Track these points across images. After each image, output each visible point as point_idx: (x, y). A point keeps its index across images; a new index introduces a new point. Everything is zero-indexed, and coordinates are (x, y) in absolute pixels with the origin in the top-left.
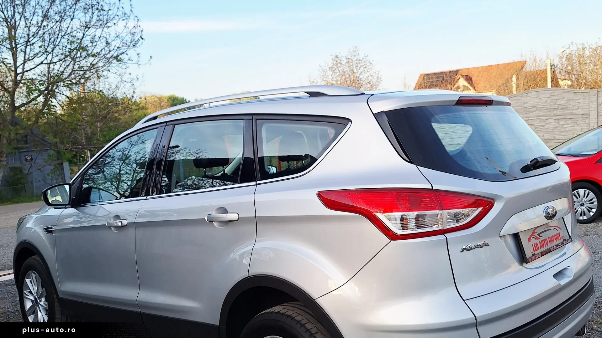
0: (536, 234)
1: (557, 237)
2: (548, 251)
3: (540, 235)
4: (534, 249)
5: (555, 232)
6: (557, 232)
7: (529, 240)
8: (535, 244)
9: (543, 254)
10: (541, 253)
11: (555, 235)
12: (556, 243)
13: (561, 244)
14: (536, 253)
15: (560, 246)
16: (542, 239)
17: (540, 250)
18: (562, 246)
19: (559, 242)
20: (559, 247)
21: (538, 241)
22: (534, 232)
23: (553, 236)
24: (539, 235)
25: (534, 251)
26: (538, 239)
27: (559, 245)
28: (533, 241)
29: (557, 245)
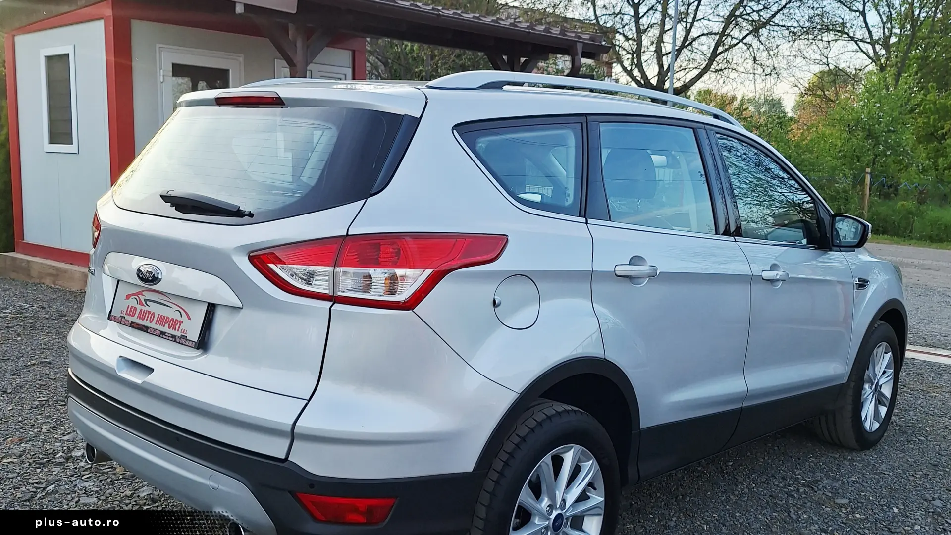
0: (142, 298)
1: (174, 324)
2: (144, 329)
3: (147, 302)
4: (128, 312)
5: (176, 316)
6: (180, 319)
7: (128, 297)
8: (132, 307)
9: (133, 325)
10: (132, 323)
11: (173, 319)
12: (165, 329)
13: (171, 336)
14: (127, 317)
15: (167, 338)
16: (147, 308)
17: (135, 319)
18: (170, 339)
19: (171, 332)
20: (164, 336)
21: (139, 307)
22: (140, 293)
23: (168, 318)
24: (146, 300)
25: (126, 314)
26: (141, 304)
27: (167, 334)
28: (132, 302)
29: (163, 333)
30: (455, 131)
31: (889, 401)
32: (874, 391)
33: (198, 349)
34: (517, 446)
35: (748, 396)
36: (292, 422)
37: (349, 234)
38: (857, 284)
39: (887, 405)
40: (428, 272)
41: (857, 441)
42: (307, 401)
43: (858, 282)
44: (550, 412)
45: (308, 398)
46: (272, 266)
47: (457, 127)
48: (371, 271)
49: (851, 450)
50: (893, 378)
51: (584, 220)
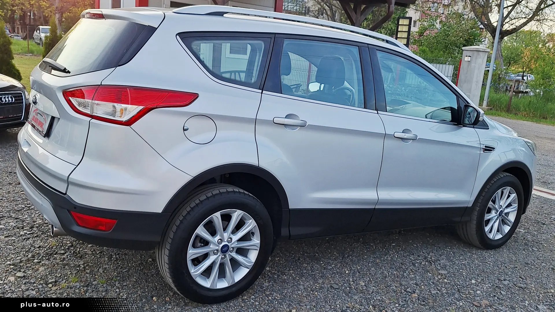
0: (37, 112)
1: (42, 125)
2: (34, 127)
3: (38, 114)
7: (34, 111)
8: (34, 116)
11: (42, 122)
12: (39, 127)
16: (37, 117)
18: (39, 132)
22: (37, 109)
25: (32, 120)
26: (36, 115)
28: (34, 114)
29: (38, 129)
30: (178, 36)
31: (513, 223)
32: (498, 216)
33: (45, 137)
34: (197, 205)
35: (378, 202)
36: (67, 176)
37: (102, 84)
38: (483, 148)
39: (511, 226)
40: (141, 108)
41: (480, 243)
42: (76, 166)
43: (484, 148)
44: (223, 190)
45: (77, 165)
46: (70, 98)
47: (179, 34)
48: (115, 104)
49: (478, 248)
50: (517, 209)
51: (261, 91)
